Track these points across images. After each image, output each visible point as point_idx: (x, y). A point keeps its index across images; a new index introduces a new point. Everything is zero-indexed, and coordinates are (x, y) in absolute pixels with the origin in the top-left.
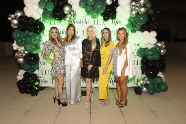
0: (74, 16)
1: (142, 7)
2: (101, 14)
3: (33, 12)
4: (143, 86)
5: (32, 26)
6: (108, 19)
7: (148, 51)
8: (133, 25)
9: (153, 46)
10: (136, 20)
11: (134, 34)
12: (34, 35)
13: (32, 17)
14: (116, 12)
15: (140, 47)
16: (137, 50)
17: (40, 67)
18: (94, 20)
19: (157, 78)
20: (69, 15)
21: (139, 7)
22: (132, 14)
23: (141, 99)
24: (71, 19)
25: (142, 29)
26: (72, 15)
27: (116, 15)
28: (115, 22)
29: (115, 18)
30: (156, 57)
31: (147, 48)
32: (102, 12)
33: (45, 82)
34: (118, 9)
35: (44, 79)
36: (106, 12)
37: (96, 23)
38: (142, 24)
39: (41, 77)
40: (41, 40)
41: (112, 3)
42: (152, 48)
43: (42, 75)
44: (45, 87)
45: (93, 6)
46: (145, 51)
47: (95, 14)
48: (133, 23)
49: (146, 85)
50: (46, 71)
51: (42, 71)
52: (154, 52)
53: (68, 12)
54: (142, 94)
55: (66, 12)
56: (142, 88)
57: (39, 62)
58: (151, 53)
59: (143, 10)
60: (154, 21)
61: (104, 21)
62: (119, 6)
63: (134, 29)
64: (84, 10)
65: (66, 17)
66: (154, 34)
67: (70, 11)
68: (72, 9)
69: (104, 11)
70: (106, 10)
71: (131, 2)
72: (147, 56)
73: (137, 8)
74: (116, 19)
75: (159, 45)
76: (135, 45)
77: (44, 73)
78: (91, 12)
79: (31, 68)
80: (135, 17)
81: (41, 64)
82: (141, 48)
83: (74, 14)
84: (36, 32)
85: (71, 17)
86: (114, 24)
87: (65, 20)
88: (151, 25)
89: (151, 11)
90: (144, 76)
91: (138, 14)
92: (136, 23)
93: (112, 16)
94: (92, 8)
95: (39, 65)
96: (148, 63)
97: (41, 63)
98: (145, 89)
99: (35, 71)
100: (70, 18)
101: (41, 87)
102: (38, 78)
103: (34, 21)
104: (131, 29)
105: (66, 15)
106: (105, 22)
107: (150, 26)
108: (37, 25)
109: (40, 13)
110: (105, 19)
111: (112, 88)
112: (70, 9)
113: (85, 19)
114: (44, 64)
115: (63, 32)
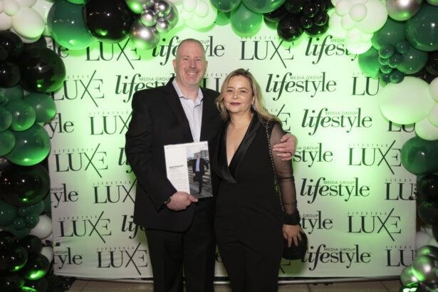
0: (166, 22)
2: (270, 17)
3: (11, 9)
5: (10, 64)
6: (298, 34)
8: (396, 52)
10: (411, 31)
12: (23, 98)
13: (12, 30)
17: (53, 210)
18: (243, 43)
20: (149, 17)
24: (157, 32)
26: (158, 18)
27: (328, 17)
29: (323, 29)
32: (275, 5)
33: (72, 260)
35: (69, 249)
36: (289, 7)
37: (249, 51)
38: (432, 47)
39: (58, 244)
40: (52, 113)
43: (63, 235)
44: (73, 279)
47: (247, 15)
48: (398, 45)
50: (74, 222)
51: (62, 223)
53: (144, 6)
55: (135, 7)
57: (52, 192)
63: (395, 70)
65: (139, 27)
67: (152, 2)
76: (390, 130)
77: (69, 230)
78: (234, 6)
79: (18, 216)
81: (58, 200)
83: (168, 12)
84: (32, 88)
85: (154, 26)
86: (314, 54)
87: (135, 38)
91: (421, 5)
92: (411, 45)
93: (313, 20)
95: (49, 203)
97: (58, 195)
99: (34, 225)
100: (152, 29)
101: (61, 277)
103: (20, 46)
104: (386, 67)
105: (138, 16)
108: (35, 62)
109: (40, 16)
110: (286, 35)
111: (307, 284)
113: (211, 37)
114: (68, 197)
115: (134, 87)
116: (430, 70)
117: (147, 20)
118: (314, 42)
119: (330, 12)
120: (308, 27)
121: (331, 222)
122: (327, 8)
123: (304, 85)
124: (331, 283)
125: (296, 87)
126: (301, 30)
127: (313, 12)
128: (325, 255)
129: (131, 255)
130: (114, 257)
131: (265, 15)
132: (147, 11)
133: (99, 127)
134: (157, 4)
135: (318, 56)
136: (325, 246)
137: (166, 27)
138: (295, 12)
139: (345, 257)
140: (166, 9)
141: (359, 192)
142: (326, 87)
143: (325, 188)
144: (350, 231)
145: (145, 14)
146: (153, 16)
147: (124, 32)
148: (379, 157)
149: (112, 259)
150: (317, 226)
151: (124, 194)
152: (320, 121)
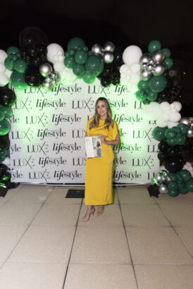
0: (56, 80)
1: (157, 65)
2: (99, 77)
4: (160, 184)
6: (109, 84)
7: (168, 132)
8: (145, 93)
9: (176, 125)
10: (150, 85)
11: (147, 106)
14: (119, 74)
15: (156, 126)
16: (152, 130)
17: (11, 155)
18: (89, 86)
19: (182, 173)
21: (152, 66)
22: (143, 77)
23: (157, 204)
24: (52, 84)
25: (159, 99)
26: (52, 79)
28: (119, 88)
29: (119, 82)
30: (180, 141)
31: (167, 127)
32: (98, 73)
33: (18, 176)
34: (122, 69)
35: (17, 171)
36: (104, 74)
37: (92, 90)
38: (158, 91)
39: (13, 169)
40: (11, 115)
41: (112, 59)
42: (174, 127)
43: (15, 165)
44: (19, 184)
45: (84, 65)
46: (163, 132)
47: (89, 77)
48: (146, 90)
49: (165, 183)
50: (19, 160)
51: (14, 160)
52: (176, 134)
53: (47, 75)
54: (159, 195)
55: (44, 75)
56: (159, 187)
57: (10, 147)
58: (171, 135)
59: (159, 69)
60: (176, 87)
62: (124, 64)
63: (147, 99)
64: (71, 70)
65: (46, 82)
66: (177, 106)
67: (50, 73)
68: (53, 70)
69: (102, 72)
70: (104, 71)
71: (142, 58)
72: (166, 139)
73: (150, 67)
74: (121, 84)
75: (185, 122)
76: (150, 123)
77: (17, 163)
78: (82, 74)
80: (148, 81)
81: (13, 151)
82: (158, 127)
84: (3, 104)
86: (119, 91)
87: (43, 86)
88: (173, 93)
89: (173, 72)
90: (163, 168)
91: (151, 76)
92: (150, 90)
93: (113, 80)
94: (84, 68)
95: (9, 152)
96: (169, 150)
97: (13, 149)
98: (163, 189)
99: (3, 160)
100: (50, 83)
101: (14, 183)
102: (8, 171)
104: (143, 98)
105: (45, 78)
106: (105, 89)
107: (171, 95)
108: (4, 94)
109: (7, 77)
110: (104, 85)
112: (49, 69)
113: (76, 84)
114: (17, 150)
115: (44, 104)
116: (160, 100)
117: (48, 80)
118: (119, 86)
121: (125, 161)
123: (115, 104)
124: (125, 186)
125: (111, 105)
127: (113, 76)
128: (123, 175)
129: (43, 174)
132: (48, 77)
133: (29, 121)
134: (52, 74)
136: (123, 171)
137: (56, 82)
139: (131, 176)
140: (55, 76)
141: (137, 149)
142: (124, 105)
143: (123, 147)
144: (133, 165)
146: (50, 78)
147: (39, 84)
148: (145, 134)
149: (35, 175)
150: (120, 163)
151: (40, 149)
152: (121, 119)
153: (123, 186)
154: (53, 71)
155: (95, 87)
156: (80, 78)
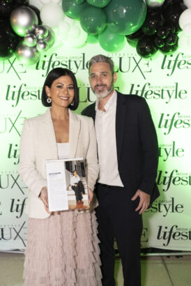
0: (45, 44)
2: (131, 38)
6: (153, 52)
14: (178, 29)
20: (30, 39)
24: (37, 51)
26: (38, 40)
27: (178, 38)
28: (170, 62)
29: (174, 48)
32: (133, 28)
34: (185, 20)
36: (146, 30)
45: (104, 9)
47: (111, 37)
53: (27, 30)
55: (20, 31)
61: (138, 57)
62: (186, 8)
64: (77, 23)
65: (23, 47)
67: (33, 27)
68: (40, 22)
69: (142, 24)
70: (146, 24)
74: (175, 54)
78: (100, 29)
83: (46, 35)
85: (35, 47)
86: (168, 68)
87: (19, 56)
93: (165, 41)
94: (104, 17)
105: (22, 38)
110: (144, 53)
111: (162, 256)
112: (32, 18)
113: (84, 54)
115: (21, 95)
117: (29, 42)
118: (169, 58)
119: (180, 34)
120: (161, 46)
121: (182, 207)
122: (177, 31)
123: (160, 93)
124: (181, 256)
125: (153, 95)
126: (155, 49)
127: (165, 34)
128: (177, 234)
129: (18, 231)
130: (4, 233)
131: (127, 36)
132: (29, 35)
134: (37, 29)
135: (171, 70)
136: (177, 227)
137: (45, 47)
138: (150, 34)
140: (44, 33)
142: (178, 95)
143: (177, 179)
145: (27, 37)
146: (33, 38)
147: (11, 51)
149: (2, 234)
150: (170, 210)
151: (12, 182)
152: (174, 123)
153: (178, 257)
154: (40, 25)
155: (121, 59)
156: (93, 42)
